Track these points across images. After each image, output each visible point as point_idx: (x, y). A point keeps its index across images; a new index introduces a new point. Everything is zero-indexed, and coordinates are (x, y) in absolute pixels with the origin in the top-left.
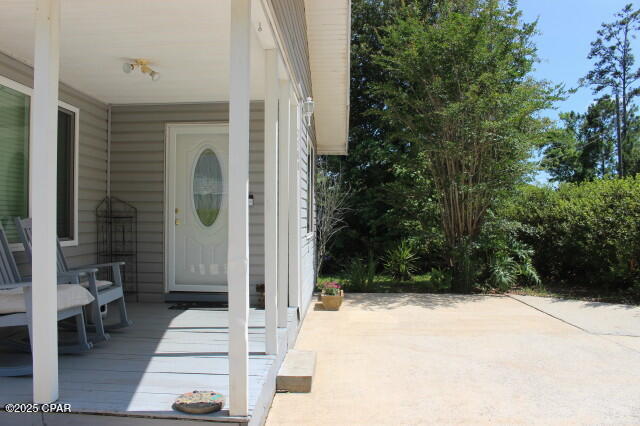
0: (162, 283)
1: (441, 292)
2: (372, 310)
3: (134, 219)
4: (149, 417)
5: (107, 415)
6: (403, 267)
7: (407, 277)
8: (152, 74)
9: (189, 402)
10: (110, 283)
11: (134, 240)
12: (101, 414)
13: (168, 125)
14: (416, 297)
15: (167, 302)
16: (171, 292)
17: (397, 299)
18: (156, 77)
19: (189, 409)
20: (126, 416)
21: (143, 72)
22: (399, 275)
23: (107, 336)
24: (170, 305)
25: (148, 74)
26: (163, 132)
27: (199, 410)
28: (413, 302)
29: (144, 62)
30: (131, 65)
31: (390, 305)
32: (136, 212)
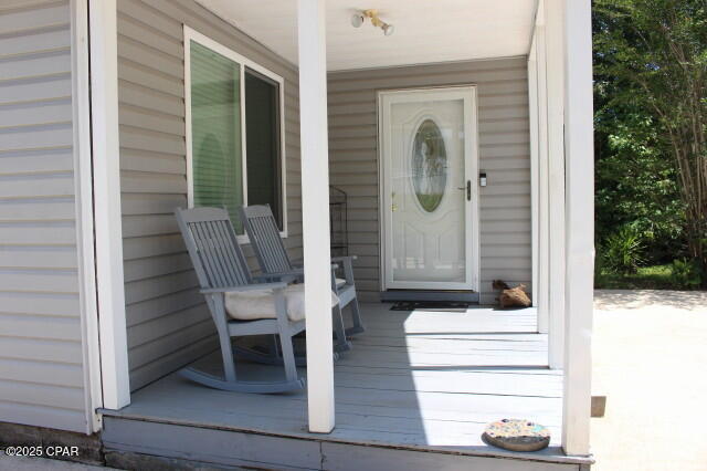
0: (378, 279)
1: (689, 288)
2: (607, 310)
3: (343, 206)
4: (457, 454)
5: (402, 448)
6: (627, 258)
7: (631, 270)
8: (385, 27)
9: (507, 435)
10: (344, 281)
11: (344, 230)
12: (395, 448)
13: (380, 93)
14: (657, 294)
15: (383, 301)
16: (389, 290)
17: (634, 296)
18: (389, 30)
19: (512, 446)
20: (426, 451)
21: (375, 24)
22: (622, 267)
23: (349, 343)
24: (391, 305)
25: (379, 28)
26: (375, 101)
27: (526, 447)
28: (657, 300)
29: (374, 12)
30: (361, 16)
31: (630, 305)
32: (346, 197)
